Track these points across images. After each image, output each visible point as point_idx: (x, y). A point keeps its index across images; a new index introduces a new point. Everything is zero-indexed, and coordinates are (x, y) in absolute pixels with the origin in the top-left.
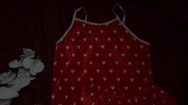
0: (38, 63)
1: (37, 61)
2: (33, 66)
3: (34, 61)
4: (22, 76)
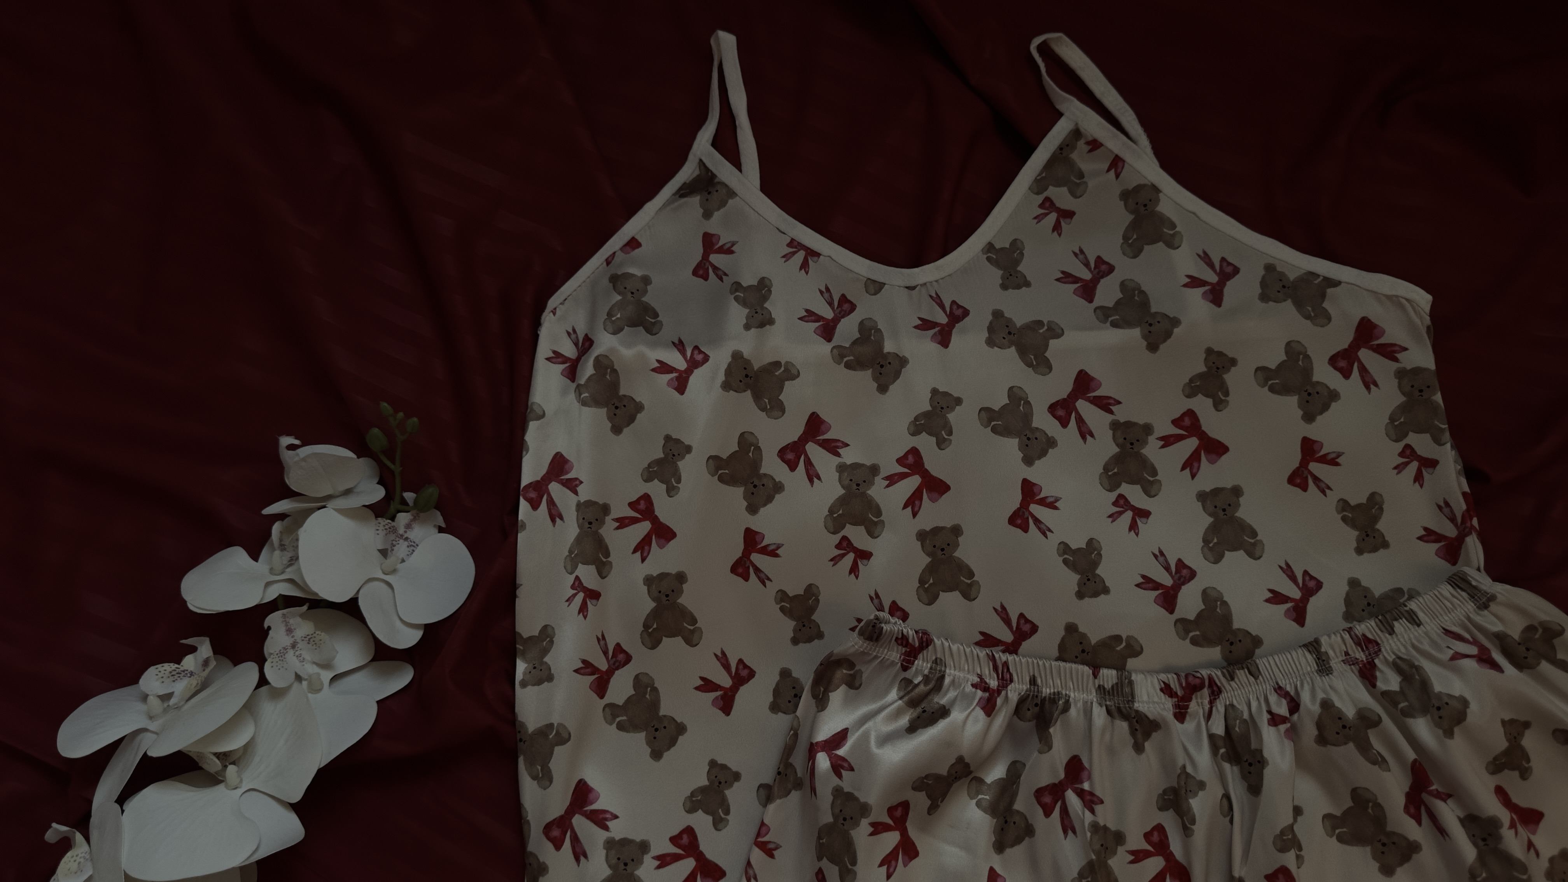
1: (406, 536)
2: (381, 572)
3: (382, 533)
4: (306, 678)
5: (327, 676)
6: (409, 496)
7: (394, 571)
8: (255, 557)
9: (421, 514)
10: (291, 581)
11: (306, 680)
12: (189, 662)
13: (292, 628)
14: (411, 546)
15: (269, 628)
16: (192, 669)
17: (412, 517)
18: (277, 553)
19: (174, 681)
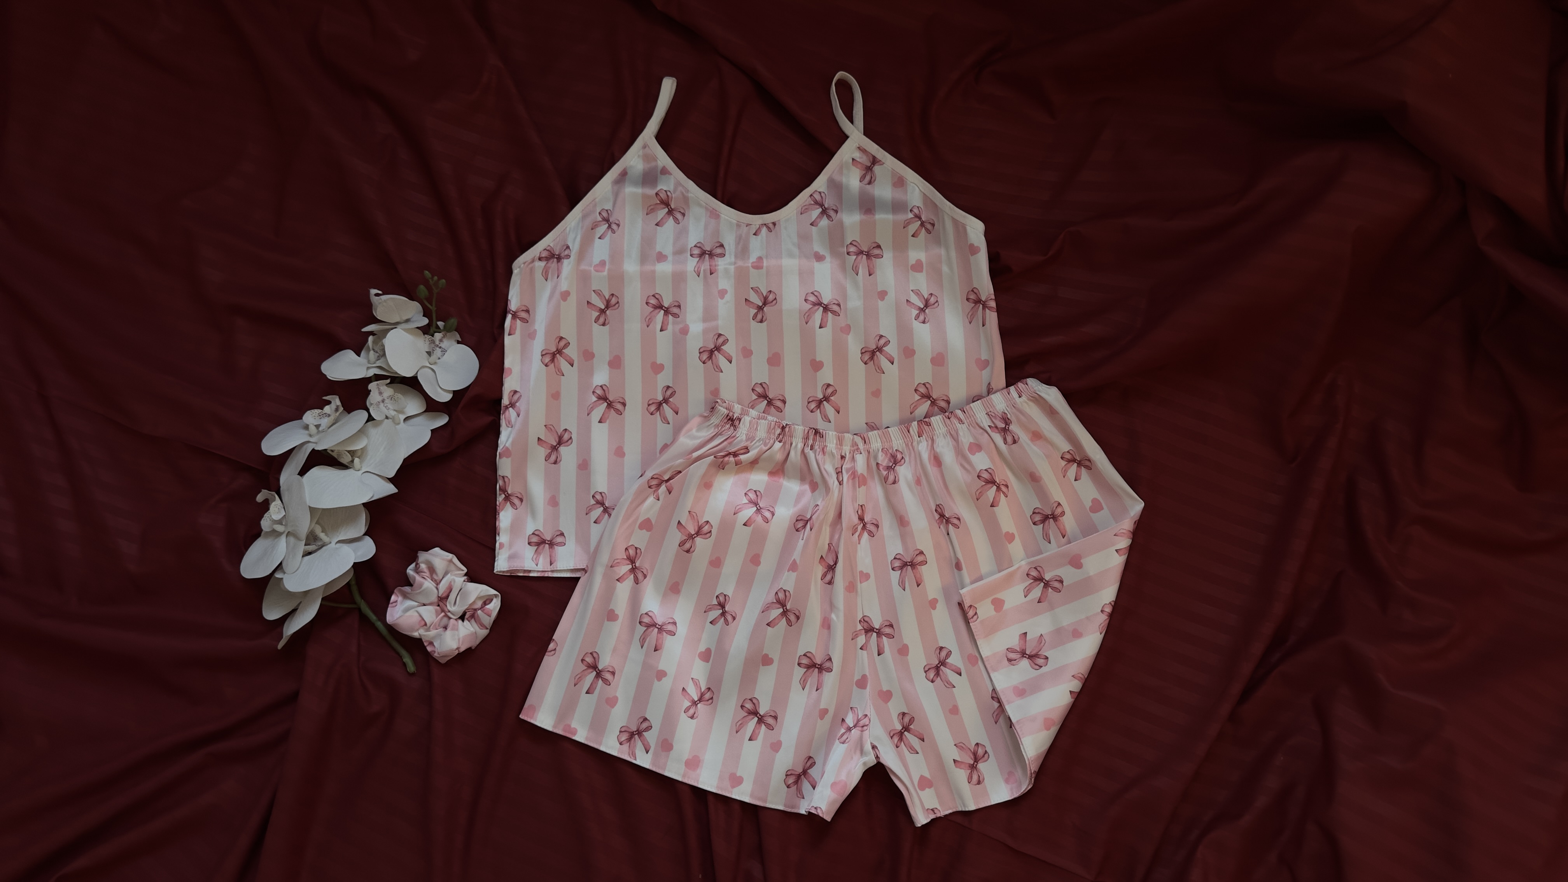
0: (444, 351)
1: (440, 345)
2: (428, 364)
3: (428, 343)
4: (391, 417)
5: (402, 417)
6: (441, 324)
7: (435, 363)
8: (359, 355)
9: (448, 334)
10: (380, 368)
11: (391, 419)
12: (327, 409)
13: (382, 391)
14: (443, 351)
15: (370, 391)
16: (329, 412)
17: (442, 336)
18: (372, 352)
19: (320, 419)
